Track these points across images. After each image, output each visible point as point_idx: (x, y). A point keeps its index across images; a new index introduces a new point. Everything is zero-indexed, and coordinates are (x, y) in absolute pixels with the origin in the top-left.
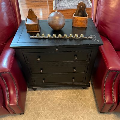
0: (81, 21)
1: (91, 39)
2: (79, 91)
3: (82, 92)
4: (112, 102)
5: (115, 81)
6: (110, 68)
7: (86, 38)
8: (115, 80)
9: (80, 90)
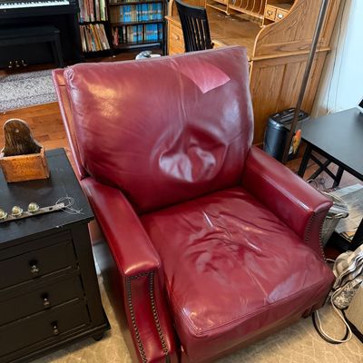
0: (28, 166)
1: (60, 211)
2: (85, 352)
3: (94, 353)
4: (163, 353)
5: (154, 295)
6: (128, 271)
7: (46, 209)
8: (154, 293)
9: (87, 349)
